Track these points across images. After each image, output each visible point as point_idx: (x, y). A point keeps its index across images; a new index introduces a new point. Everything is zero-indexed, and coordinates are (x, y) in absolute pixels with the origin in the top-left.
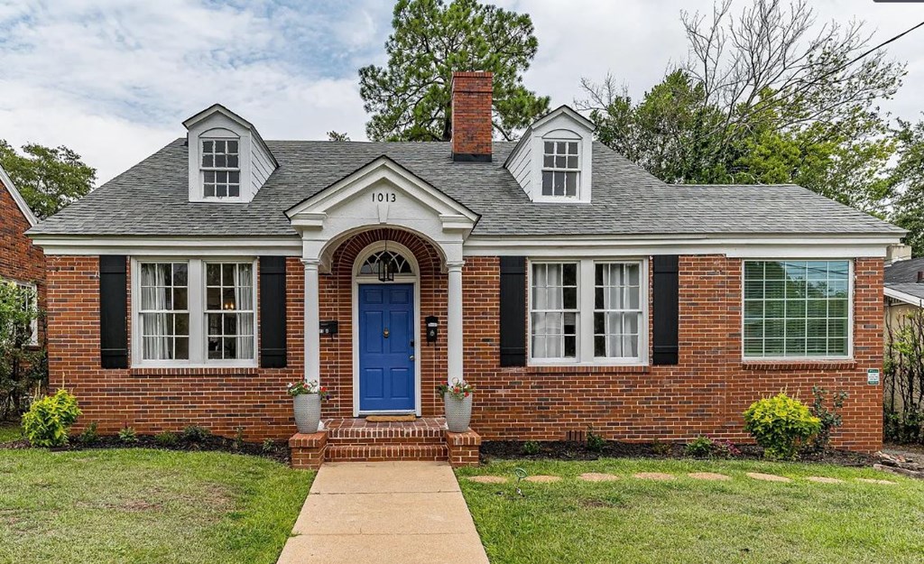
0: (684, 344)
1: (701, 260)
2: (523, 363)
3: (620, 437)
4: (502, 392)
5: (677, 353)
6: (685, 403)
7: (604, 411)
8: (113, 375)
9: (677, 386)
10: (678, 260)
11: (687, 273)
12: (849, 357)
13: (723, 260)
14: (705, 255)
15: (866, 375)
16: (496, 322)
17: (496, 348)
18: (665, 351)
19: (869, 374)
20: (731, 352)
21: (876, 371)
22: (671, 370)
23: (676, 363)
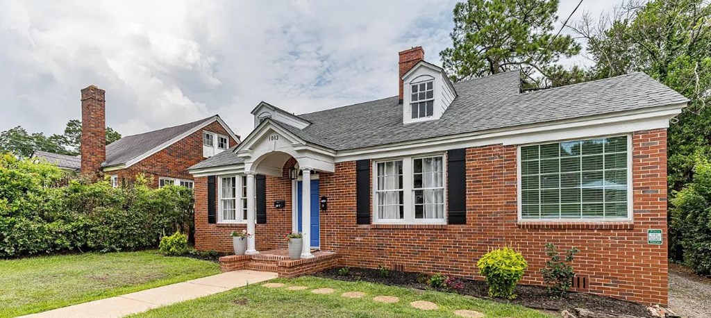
0: (471, 210)
1: (483, 150)
2: (369, 222)
3: (427, 271)
4: (358, 239)
5: (465, 216)
6: (472, 251)
7: (416, 254)
8: (212, 225)
9: (466, 239)
10: (465, 151)
11: (472, 160)
12: (629, 219)
13: (502, 147)
14: (486, 146)
15: (646, 235)
16: (355, 199)
17: (355, 213)
18: (457, 214)
19: (650, 234)
20: (507, 215)
21: (657, 232)
22: (461, 228)
23: (464, 222)
